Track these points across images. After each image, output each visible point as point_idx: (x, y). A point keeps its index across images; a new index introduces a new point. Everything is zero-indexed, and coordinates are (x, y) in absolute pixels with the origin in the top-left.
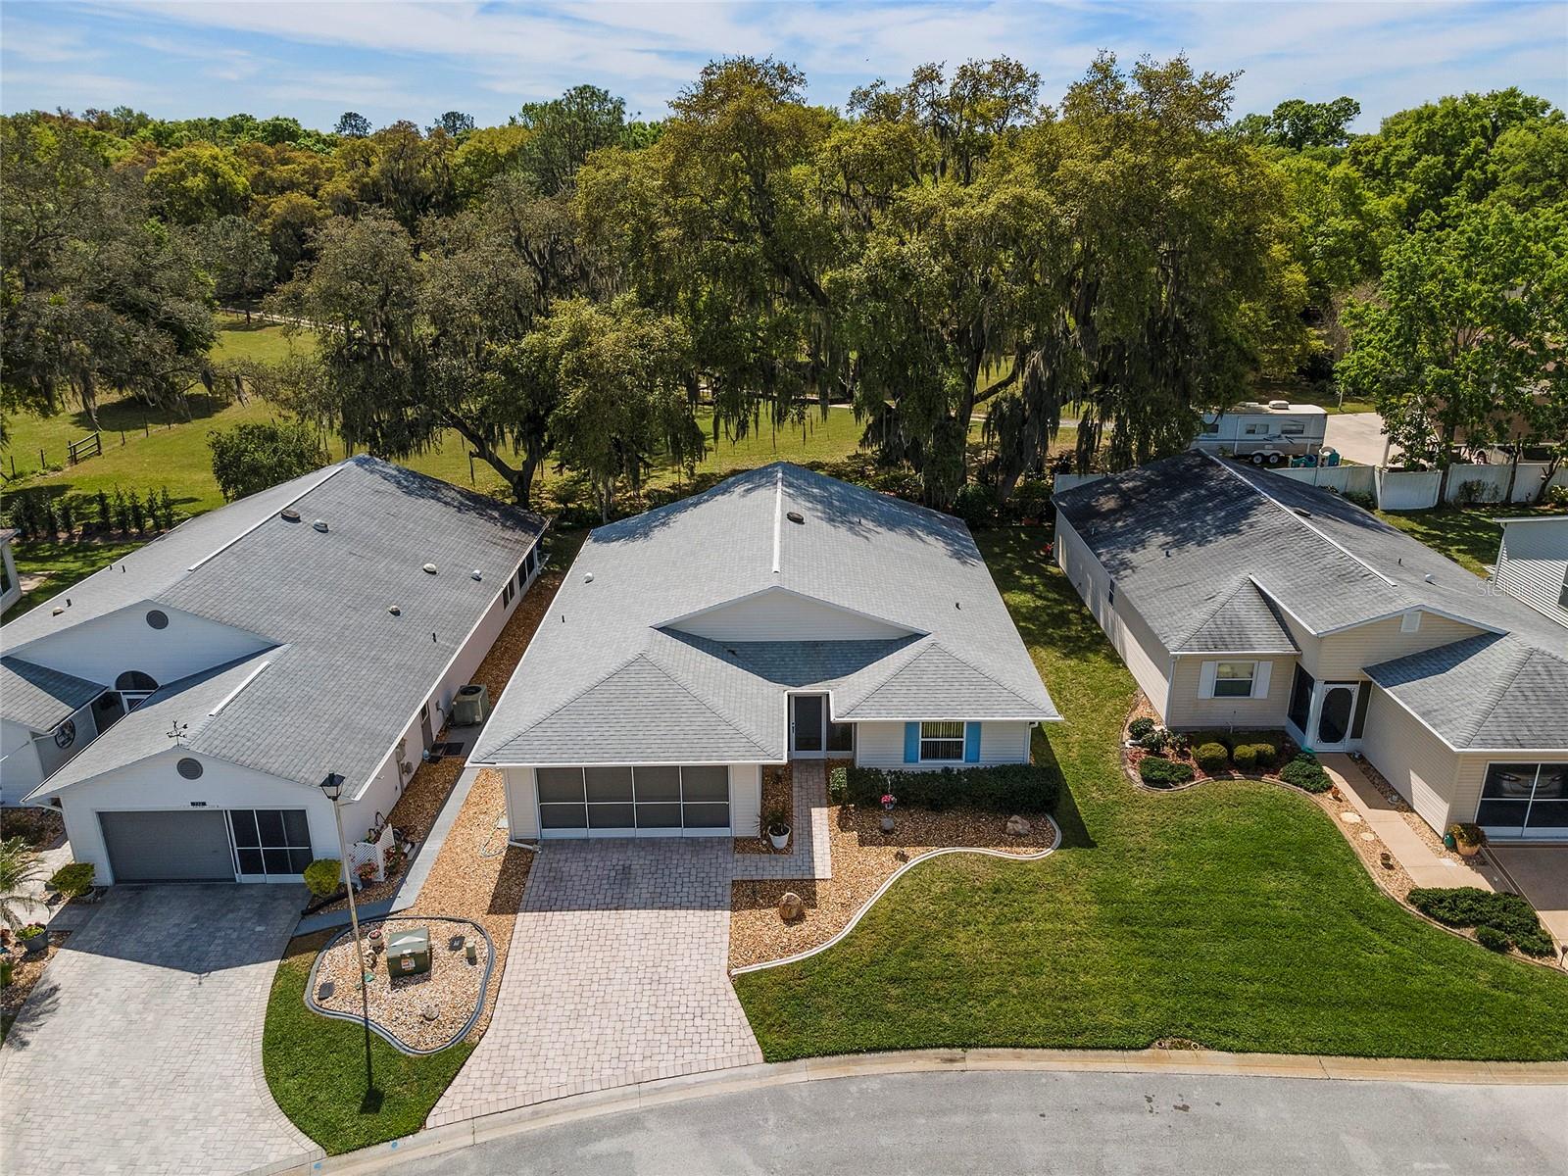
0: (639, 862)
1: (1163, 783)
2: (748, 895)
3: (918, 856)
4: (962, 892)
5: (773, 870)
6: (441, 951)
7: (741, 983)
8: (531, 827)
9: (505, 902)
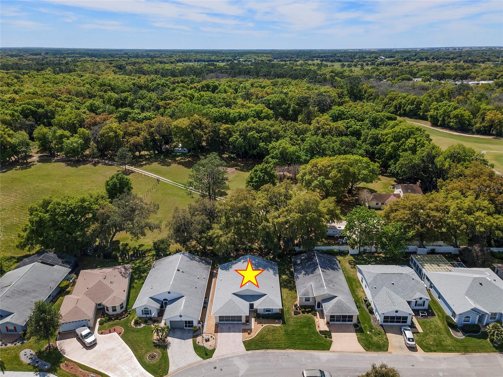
0: (231, 326)
1: (296, 315)
2: (244, 331)
3: (264, 325)
4: (269, 331)
5: (247, 327)
6: (210, 338)
7: (243, 342)
8: (218, 321)
9: (216, 332)
